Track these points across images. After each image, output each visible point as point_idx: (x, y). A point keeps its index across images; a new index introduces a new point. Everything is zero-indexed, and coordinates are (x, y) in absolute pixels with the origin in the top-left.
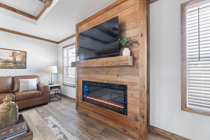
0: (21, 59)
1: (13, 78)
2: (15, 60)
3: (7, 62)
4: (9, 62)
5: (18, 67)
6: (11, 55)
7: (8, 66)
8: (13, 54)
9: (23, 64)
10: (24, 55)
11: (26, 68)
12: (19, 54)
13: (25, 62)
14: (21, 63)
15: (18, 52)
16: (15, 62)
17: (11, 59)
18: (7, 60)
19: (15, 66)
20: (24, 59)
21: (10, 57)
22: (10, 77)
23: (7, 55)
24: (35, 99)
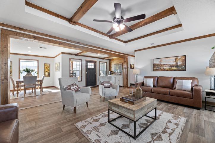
0: (181, 63)
1: (174, 78)
2: (177, 64)
3: (172, 66)
4: (173, 66)
5: (180, 69)
6: (175, 60)
7: (172, 69)
8: (176, 59)
9: (183, 67)
10: (184, 58)
11: (186, 70)
12: (180, 59)
13: (185, 65)
14: (181, 66)
15: (179, 57)
16: (177, 66)
17: (174, 64)
18: (172, 65)
19: (177, 69)
20: (184, 63)
21: (174, 62)
22: (172, 77)
23: (172, 61)
24: (184, 98)
